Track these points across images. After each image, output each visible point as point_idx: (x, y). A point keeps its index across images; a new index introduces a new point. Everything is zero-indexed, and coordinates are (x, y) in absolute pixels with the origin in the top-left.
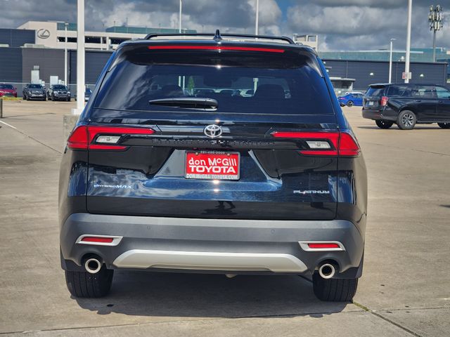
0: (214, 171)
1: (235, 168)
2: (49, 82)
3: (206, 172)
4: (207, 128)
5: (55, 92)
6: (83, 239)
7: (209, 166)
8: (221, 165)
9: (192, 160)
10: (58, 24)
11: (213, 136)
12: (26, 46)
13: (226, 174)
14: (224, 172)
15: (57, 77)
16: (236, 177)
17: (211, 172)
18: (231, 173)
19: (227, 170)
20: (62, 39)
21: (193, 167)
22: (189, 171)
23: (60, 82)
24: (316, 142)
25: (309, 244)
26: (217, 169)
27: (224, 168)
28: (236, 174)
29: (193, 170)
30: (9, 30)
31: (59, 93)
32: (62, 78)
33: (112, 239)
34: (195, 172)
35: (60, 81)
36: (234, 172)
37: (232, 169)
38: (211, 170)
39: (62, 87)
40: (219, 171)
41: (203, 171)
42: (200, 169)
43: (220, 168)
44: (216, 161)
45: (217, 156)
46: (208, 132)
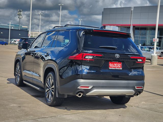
0: (116, 67)
1: (121, 66)
3: (114, 67)
6: (80, 87)
8: (117, 65)
9: (110, 64)
16: (121, 69)
17: (115, 67)
18: (120, 68)
21: (111, 66)
25: (137, 87)
27: (118, 66)
28: (121, 68)
33: (89, 87)
34: (111, 67)
37: (120, 67)
40: (117, 67)
41: (113, 67)
42: (113, 66)
43: (117, 66)
44: (116, 64)
45: (116, 63)
46: (116, 56)
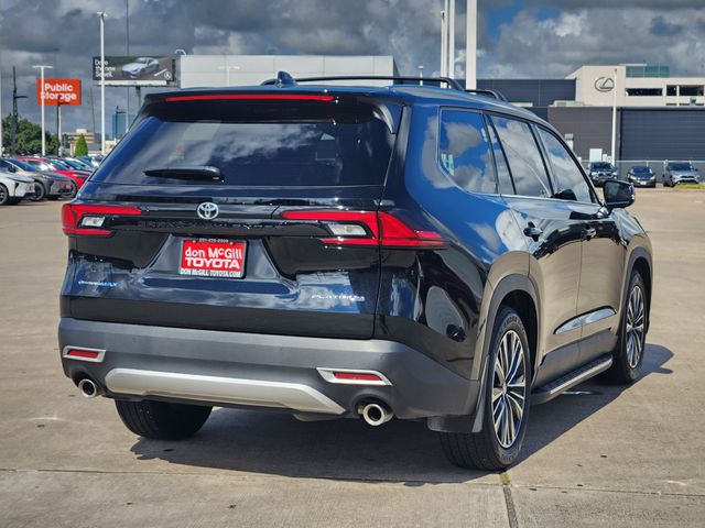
0: (214, 266)
1: (239, 261)
2: (588, 158)
3: (204, 267)
4: (201, 206)
5: (594, 173)
6: (70, 353)
7: (208, 259)
8: (222, 257)
9: (189, 250)
10: (628, 69)
11: (208, 217)
12: (556, 104)
13: (228, 269)
14: (226, 266)
15: (600, 151)
16: (239, 274)
17: (211, 267)
18: (234, 269)
19: (229, 264)
20: (632, 92)
21: (189, 259)
22: (185, 265)
23: (606, 159)
24: (345, 226)
25: (335, 373)
26: (218, 263)
27: (227, 261)
28: (239, 269)
29: (189, 264)
30: (537, 81)
31: (601, 175)
32: (607, 151)
33: (97, 353)
34: (192, 267)
35: (605, 155)
36: (238, 267)
37: (235, 264)
38: (211, 264)
39: (605, 166)
40: (221, 266)
41: (201, 265)
42: (198, 262)
43: (221, 261)
44: (217, 252)
45: (219, 246)
46: (202, 212)
